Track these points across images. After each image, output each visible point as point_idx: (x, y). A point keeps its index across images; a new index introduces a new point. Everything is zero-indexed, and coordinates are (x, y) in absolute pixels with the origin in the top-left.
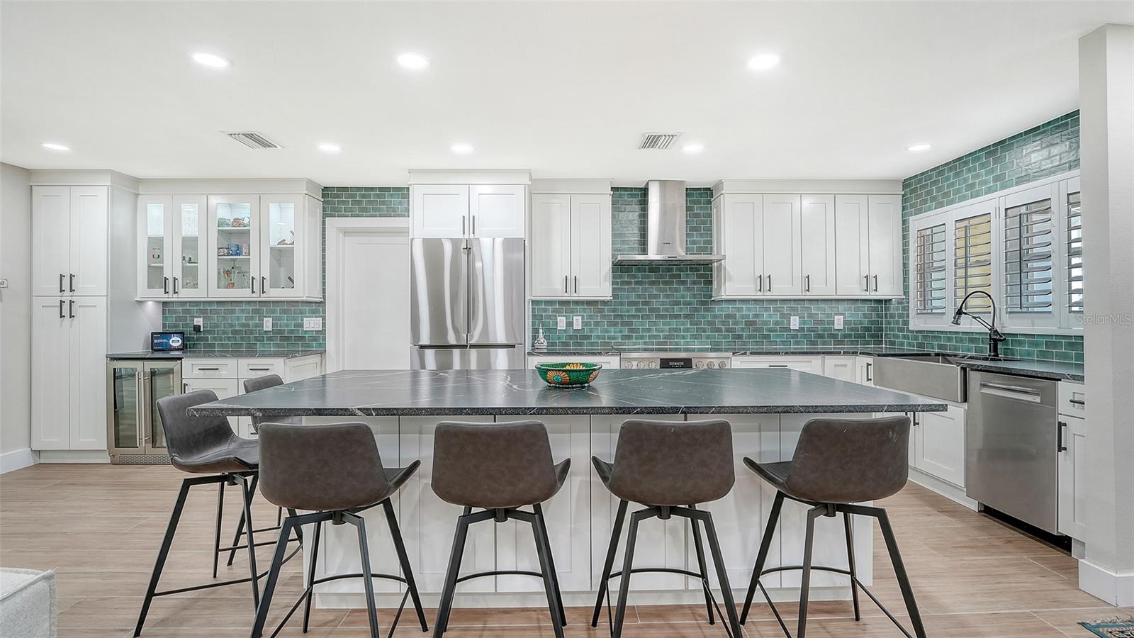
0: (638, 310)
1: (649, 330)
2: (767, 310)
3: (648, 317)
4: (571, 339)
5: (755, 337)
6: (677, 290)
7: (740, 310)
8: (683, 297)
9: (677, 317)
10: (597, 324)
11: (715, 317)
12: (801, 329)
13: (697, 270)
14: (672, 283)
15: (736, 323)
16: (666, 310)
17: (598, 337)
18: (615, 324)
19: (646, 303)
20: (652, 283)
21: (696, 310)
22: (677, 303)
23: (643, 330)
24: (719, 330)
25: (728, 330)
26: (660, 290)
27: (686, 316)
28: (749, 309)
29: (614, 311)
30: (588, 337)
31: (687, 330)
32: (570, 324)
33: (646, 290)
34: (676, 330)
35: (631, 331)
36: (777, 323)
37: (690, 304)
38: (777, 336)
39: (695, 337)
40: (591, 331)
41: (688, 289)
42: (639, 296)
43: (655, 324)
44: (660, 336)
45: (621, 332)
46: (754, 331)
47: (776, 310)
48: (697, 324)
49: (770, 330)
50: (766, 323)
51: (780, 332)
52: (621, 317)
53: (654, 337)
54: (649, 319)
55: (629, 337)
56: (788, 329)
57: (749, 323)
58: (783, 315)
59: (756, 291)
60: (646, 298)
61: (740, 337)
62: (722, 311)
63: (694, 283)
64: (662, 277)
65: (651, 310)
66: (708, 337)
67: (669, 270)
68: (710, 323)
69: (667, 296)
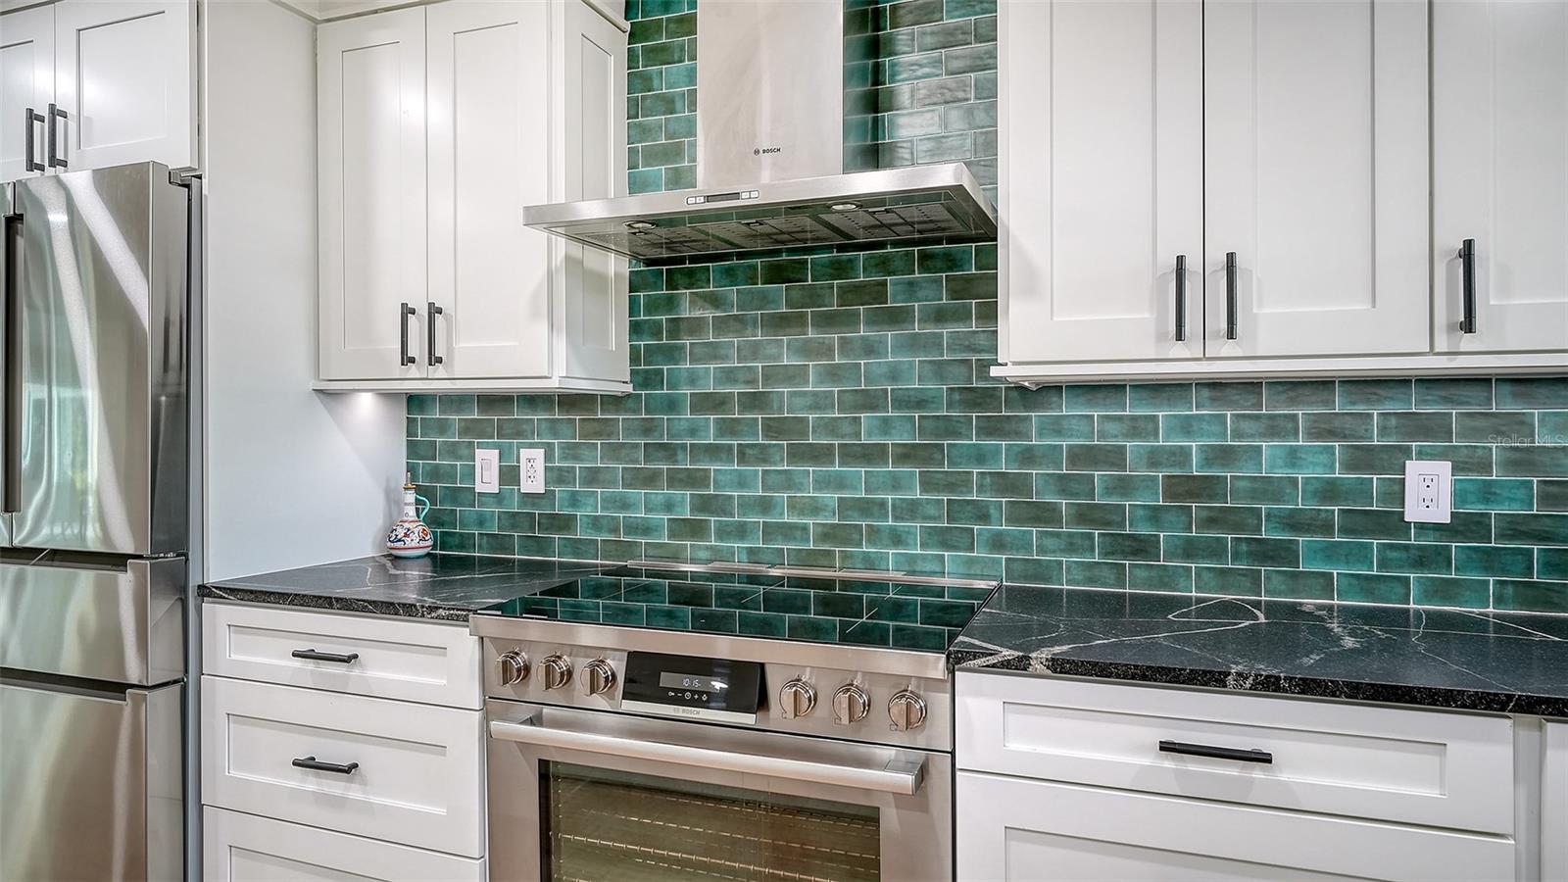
0: (728, 428)
1: (765, 505)
2: (1276, 428)
3: (763, 455)
4: (514, 527)
5: (1216, 550)
6: (870, 349)
7: (1140, 427)
8: (894, 374)
9: (871, 455)
10: (593, 477)
11: (1028, 457)
12: (1463, 526)
13: (952, 262)
14: (851, 320)
15: (1123, 486)
16: (831, 427)
17: (595, 523)
18: (650, 479)
19: (754, 401)
20: (780, 323)
21: (949, 428)
22: (869, 401)
23: (746, 505)
24: (1044, 515)
25: (1084, 515)
26: (807, 350)
27: (907, 454)
28: (1186, 427)
29: (648, 429)
30: (565, 523)
31: (910, 510)
32: (510, 475)
33: (755, 351)
34: (865, 508)
35: (704, 504)
36: (1329, 491)
37: (920, 402)
38: (1331, 553)
39: (943, 539)
40: (574, 500)
41: (914, 344)
42: (729, 376)
43: (788, 482)
44: (805, 528)
45: (669, 506)
46: (1212, 521)
47: (1324, 429)
48: (950, 487)
49: (1295, 522)
50: (1268, 489)
51: (1344, 531)
52: (669, 451)
53: (788, 531)
54: (765, 461)
55: (696, 529)
56: (1391, 523)
57: (1185, 488)
58: (1363, 459)
59: (1161, 337)
60: (753, 382)
61: (1142, 547)
62: (1059, 433)
63: (940, 316)
64: (814, 298)
65: (774, 428)
66: (998, 543)
67: (840, 269)
68: (1005, 484)
69: (833, 374)
